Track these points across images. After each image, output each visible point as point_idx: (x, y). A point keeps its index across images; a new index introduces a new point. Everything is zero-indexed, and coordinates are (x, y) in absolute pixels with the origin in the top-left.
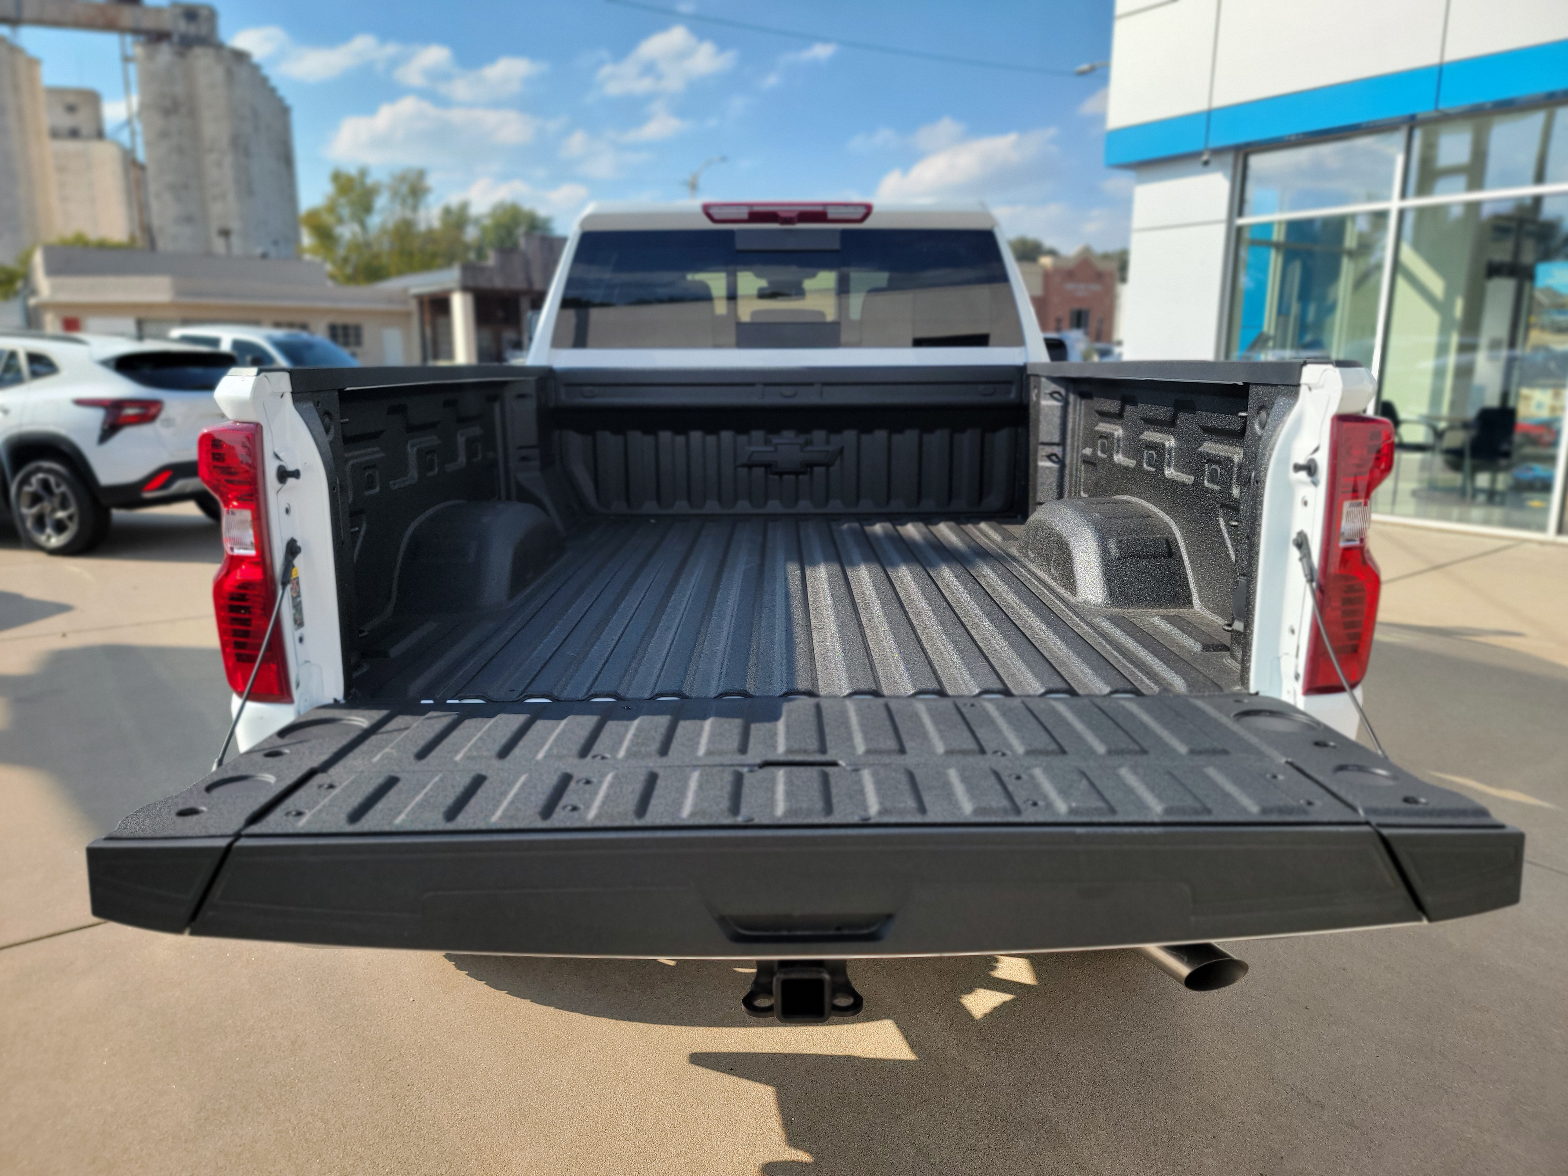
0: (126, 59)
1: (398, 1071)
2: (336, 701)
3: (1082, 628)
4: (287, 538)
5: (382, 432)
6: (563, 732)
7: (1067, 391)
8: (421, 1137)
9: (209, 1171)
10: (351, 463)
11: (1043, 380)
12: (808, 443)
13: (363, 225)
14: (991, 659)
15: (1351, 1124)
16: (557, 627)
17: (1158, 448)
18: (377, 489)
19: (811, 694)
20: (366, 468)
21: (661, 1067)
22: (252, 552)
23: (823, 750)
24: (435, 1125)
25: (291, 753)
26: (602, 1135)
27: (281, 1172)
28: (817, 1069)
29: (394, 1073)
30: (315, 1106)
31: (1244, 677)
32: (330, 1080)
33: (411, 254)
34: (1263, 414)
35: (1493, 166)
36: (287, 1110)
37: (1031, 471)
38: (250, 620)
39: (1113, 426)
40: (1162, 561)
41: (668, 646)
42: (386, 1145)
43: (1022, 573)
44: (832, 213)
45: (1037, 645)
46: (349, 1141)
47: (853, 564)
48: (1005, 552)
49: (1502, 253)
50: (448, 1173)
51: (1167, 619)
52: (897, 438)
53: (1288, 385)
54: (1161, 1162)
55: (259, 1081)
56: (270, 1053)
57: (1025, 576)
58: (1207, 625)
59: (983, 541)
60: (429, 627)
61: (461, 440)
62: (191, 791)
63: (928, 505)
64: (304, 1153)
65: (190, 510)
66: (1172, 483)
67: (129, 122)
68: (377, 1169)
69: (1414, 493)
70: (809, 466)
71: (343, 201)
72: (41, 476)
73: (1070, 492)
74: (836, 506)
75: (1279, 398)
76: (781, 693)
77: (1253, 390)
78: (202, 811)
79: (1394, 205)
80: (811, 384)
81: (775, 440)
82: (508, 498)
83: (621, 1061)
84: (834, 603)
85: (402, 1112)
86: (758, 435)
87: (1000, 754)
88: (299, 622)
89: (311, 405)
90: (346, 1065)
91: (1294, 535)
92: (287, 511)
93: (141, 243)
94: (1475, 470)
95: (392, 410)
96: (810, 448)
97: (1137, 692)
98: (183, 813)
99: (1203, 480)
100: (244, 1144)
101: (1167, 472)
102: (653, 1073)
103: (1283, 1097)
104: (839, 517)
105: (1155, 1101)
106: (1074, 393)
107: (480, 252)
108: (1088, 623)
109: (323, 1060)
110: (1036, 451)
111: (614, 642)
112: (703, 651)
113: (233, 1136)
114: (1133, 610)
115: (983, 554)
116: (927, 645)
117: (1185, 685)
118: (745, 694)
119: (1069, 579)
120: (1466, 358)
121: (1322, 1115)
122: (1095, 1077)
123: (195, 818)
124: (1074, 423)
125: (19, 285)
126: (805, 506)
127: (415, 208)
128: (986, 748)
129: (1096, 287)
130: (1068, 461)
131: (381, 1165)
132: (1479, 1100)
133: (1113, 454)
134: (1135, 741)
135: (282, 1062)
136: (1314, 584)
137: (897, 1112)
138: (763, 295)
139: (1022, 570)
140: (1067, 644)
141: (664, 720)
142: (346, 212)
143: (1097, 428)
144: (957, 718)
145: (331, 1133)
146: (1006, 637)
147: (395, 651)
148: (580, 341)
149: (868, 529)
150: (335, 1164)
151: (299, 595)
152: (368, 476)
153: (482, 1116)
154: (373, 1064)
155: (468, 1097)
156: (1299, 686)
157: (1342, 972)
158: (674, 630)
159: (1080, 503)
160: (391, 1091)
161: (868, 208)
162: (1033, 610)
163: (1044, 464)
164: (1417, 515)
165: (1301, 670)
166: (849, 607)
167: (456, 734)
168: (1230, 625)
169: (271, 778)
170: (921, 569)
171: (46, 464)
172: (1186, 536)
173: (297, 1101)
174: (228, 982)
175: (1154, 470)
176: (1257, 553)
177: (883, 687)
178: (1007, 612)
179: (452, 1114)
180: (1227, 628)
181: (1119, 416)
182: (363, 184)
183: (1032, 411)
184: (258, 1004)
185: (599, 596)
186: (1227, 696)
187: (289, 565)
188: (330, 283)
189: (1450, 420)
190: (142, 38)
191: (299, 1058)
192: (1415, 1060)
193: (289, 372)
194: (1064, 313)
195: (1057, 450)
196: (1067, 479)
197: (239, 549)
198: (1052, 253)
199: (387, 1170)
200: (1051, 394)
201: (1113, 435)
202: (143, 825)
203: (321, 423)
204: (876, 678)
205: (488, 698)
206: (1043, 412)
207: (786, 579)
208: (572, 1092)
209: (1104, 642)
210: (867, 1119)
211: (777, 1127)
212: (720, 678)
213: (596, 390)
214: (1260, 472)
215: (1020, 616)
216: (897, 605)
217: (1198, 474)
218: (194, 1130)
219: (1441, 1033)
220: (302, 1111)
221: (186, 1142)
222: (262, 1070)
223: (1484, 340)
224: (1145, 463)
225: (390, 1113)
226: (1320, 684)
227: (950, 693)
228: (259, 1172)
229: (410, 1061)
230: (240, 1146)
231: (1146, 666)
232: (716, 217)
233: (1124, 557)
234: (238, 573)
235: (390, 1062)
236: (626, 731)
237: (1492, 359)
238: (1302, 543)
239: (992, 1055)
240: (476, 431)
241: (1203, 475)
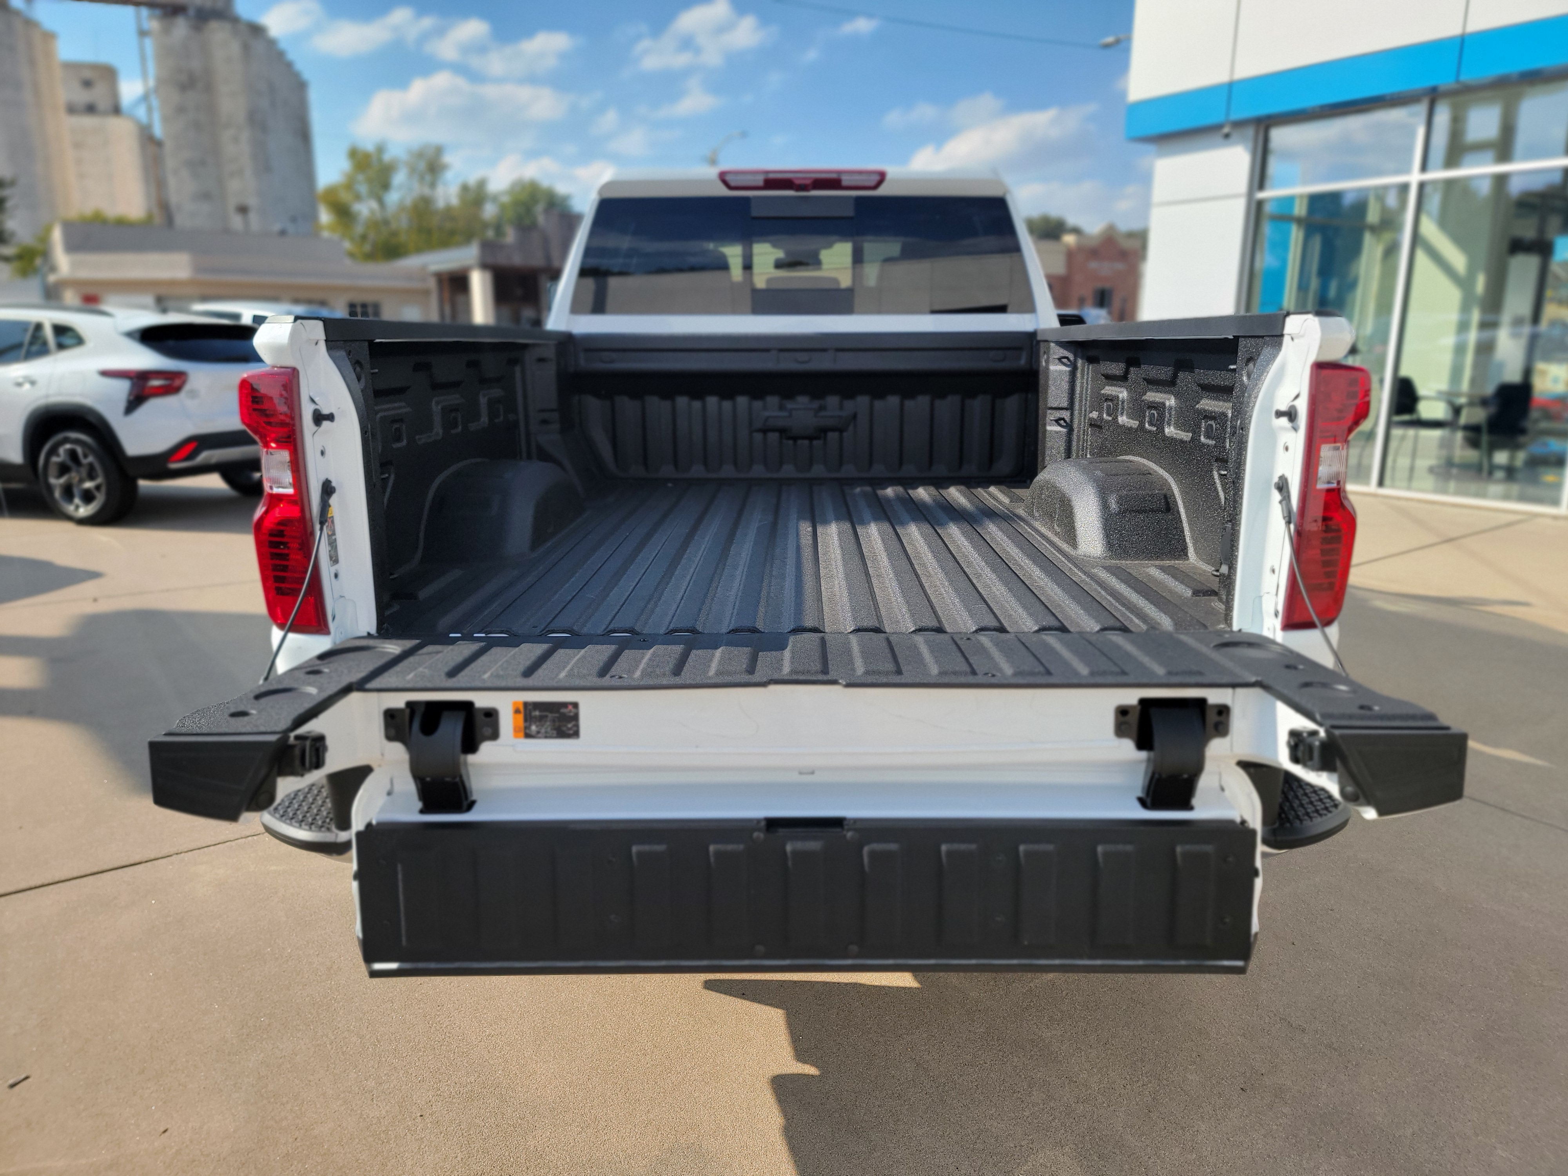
0: (143, 33)
1: (429, 994)
2: (369, 634)
3: (1079, 576)
4: (322, 478)
5: (408, 388)
6: (584, 657)
7: (1076, 356)
8: (452, 1051)
9: (251, 1079)
10: (379, 416)
11: (1052, 345)
12: (822, 408)
13: (381, 202)
14: (990, 603)
15: (1330, 1046)
16: (577, 575)
17: (1159, 407)
18: (405, 442)
19: (815, 630)
20: (394, 421)
21: (677, 992)
22: (290, 491)
23: (825, 671)
24: (464, 1041)
25: (331, 672)
26: (621, 1051)
27: (319, 1080)
28: (824, 994)
29: (424, 995)
30: (350, 1023)
31: (1227, 617)
32: (365, 1001)
33: (430, 232)
34: (1251, 365)
35: (1522, 139)
36: (325, 1027)
37: (1040, 435)
38: (288, 555)
39: (1118, 389)
40: (1160, 515)
41: (682, 591)
42: (418, 1057)
43: (1026, 530)
44: (846, 180)
45: (1035, 591)
46: (383, 1054)
47: (863, 523)
48: (1011, 512)
49: (1527, 231)
50: (477, 1081)
51: (1162, 569)
52: (909, 404)
53: (1272, 336)
54: (1147, 1077)
55: (298, 1001)
56: (307, 977)
57: (1029, 533)
58: (1200, 574)
59: (991, 503)
60: (455, 574)
61: (483, 401)
62: (241, 699)
63: (940, 470)
64: (342, 1064)
65: (214, 482)
66: (1172, 440)
67: (145, 98)
68: (410, 1078)
69: (1431, 470)
70: (822, 432)
71: (360, 177)
72: (68, 446)
73: (1077, 454)
74: (849, 470)
75: (1264, 349)
76: (789, 630)
77: (1242, 343)
78: (252, 714)
79: (1415, 177)
80: (824, 350)
81: (790, 405)
82: (529, 457)
83: (639, 987)
84: (843, 555)
85: (433, 1029)
86: (773, 400)
87: (990, 675)
88: (334, 558)
89: (342, 353)
90: (380, 988)
91: (1276, 479)
92: (323, 453)
93: (158, 220)
94: (1493, 448)
95: (418, 367)
96: (823, 413)
97: (1124, 630)
98: (234, 715)
99: (1200, 436)
100: (285, 1056)
101: (1167, 430)
102: (669, 997)
103: (1267, 1021)
104: (852, 482)
105: (1144, 1024)
106: (1082, 358)
107: (499, 229)
108: (1085, 573)
109: (358, 984)
110: (1045, 416)
111: (632, 588)
112: (717, 595)
113: (274, 1050)
114: (1131, 562)
115: (991, 514)
116: (930, 591)
117: (1172, 624)
118: (754, 630)
119: (1070, 534)
120: (1487, 334)
121: (1302, 1038)
122: (1088, 1003)
123: (246, 719)
124: (1082, 387)
125: (38, 261)
126: (818, 470)
127: (433, 185)
128: (978, 671)
129: (1120, 266)
130: (1075, 426)
131: (414, 1075)
132: (1454, 1027)
133: (1118, 416)
134: (1115, 664)
135: (319, 985)
136: (1292, 526)
137: (900, 1032)
138: (779, 265)
139: (1026, 527)
140: (1064, 590)
141: (679, 649)
142: (363, 189)
143: (1103, 392)
144: (954, 647)
145: (367, 1047)
146: (1006, 584)
147: (424, 594)
148: (599, 307)
149: (880, 492)
150: (371, 1074)
151: (334, 534)
152: (396, 429)
153: (508, 1033)
154: (405, 987)
155: (495, 1017)
156: (1278, 623)
157: (1330, 912)
158: (689, 577)
159: (1084, 462)
160: (422, 1011)
161: (882, 177)
162: (1033, 561)
163: (1052, 428)
164: (1436, 491)
165: (1280, 608)
166: (857, 558)
167: (484, 659)
168: (1217, 571)
169: (312, 690)
170: (929, 526)
171: (74, 435)
172: (1182, 492)
173: (333, 1019)
174: (266, 915)
175: (1155, 429)
176: (1241, 498)
177: (886, 626)
178: (1009, 564)
179: (480, 1031)
180: (1215, 573)
181: (1123, 379)
182: (380, 160)
183: (1041, 377)
184: (294, 935)
185: (617, 548)
186: (1210, 632)
187: (325, 506)
188: (348, 262)
189: (1470, 396)
190: (158, 12)
191: (335, 981)
192: (1396, 991)
193: (322, 320)
194: (1088, 291)
195: (1066, 415)
196: (1074, 443)
197: (279, 487)
198: (1076, 231)
199: (419, 1079)
200: (1060, 359)
201: (1118, 397)
202: (199, 723)
203: (353, 371)
204: (879, 617)
205: (513, 633)
206: (1051, 377)
207: (798, 535)
208: (592, 1013)
209: (1099, 589)
210: (870, 1038)
211: (786, 1045)
212: (731, 617)
213: (614, 355)
214: (1244, 420)
215: (1021, 567)
216: (903, 556)
217: (1196, 432)
218: (236, 1045)
219: (1422, 968)
220: (339, 1028)
221: (229, 1054)
222: (299, 993)
223: (1506, 317)
224: (1147, 423)
225: (422, 1030)
226: (1297, 619)
227: (948, 630)
228: (299, 1081)
229: (439, 985)
230: (281, 1058)
231: (1137, 608)
232: (732, 184)
233: (1122, 513)
234: (277, 510)
235: (420, 985)
236: (642, 658)
237: (1515, 335)
238: (1282, 486)
239: (991, 983)
240: (496, 392)
241: (1200, 432)
